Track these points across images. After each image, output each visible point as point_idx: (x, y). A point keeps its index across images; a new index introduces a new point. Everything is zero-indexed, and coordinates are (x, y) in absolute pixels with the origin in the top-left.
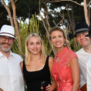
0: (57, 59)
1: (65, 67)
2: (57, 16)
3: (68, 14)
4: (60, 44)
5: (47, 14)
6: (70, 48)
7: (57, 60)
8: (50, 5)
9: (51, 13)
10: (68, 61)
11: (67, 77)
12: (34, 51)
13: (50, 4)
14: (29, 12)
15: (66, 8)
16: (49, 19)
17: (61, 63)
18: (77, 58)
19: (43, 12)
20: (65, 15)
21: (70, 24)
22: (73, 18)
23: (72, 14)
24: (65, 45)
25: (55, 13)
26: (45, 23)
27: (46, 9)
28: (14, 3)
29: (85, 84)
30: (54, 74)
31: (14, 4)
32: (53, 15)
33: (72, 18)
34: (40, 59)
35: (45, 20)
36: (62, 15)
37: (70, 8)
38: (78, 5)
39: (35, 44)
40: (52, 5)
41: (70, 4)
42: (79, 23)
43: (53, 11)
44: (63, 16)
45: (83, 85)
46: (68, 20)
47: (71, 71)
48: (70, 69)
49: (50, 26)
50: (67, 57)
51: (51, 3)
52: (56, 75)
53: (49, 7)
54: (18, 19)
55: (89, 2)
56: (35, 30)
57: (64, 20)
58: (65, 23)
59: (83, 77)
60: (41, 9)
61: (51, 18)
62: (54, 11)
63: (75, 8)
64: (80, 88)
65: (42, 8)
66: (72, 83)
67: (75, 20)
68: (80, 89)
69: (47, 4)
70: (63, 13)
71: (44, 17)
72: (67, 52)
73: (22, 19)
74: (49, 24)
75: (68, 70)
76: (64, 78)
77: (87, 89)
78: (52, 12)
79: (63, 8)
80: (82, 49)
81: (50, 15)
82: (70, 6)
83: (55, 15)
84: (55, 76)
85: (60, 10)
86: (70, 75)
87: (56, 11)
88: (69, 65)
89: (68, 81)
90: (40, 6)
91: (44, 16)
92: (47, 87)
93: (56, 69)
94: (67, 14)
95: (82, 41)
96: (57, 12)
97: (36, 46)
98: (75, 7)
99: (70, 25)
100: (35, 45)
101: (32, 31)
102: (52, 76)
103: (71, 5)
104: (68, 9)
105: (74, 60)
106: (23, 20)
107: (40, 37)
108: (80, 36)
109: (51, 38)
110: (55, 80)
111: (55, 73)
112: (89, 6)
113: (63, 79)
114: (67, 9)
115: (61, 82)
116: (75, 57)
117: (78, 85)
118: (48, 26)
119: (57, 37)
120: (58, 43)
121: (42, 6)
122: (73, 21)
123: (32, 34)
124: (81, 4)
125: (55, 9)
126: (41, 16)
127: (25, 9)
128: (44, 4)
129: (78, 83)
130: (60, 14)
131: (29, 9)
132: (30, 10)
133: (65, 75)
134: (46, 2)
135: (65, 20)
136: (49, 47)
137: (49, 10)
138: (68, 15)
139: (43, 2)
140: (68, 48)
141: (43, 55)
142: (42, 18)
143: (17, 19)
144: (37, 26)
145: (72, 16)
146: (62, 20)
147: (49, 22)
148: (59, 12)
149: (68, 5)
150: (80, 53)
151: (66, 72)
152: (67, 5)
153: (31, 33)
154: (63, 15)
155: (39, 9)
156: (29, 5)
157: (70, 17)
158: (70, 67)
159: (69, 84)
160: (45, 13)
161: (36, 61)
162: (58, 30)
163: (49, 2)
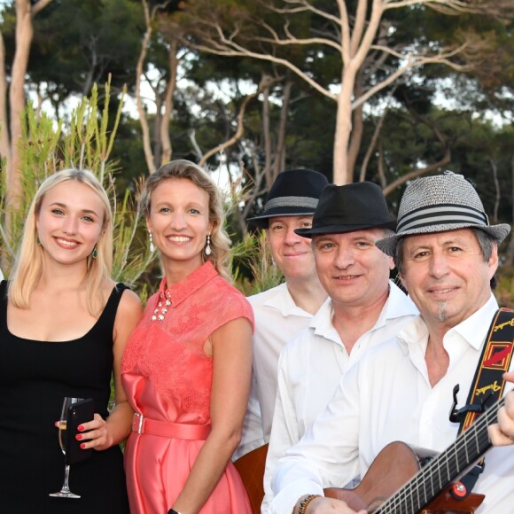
0: (157, 306)
1: (189, 352)
2: (213, 118)
3: (262, 118)
4: (184, 243)
5: (169, 98)
6: (226, 272)
7: (157, 315)
8: (193, 62)
9: (187, 96)
10: (209, 330)
11: (187, 399)
12: (60, 245)
13: (191, 57)
14: (86, 69)
15: (259, 91)
16: (172, 123)
17: (174, 331)
18: (252, 324)
19: (155, 85)
20: (250, 119)
21: (262, 166)
22: (281, 140)
23: (282, 124)
24: (208, 251)
25: (205, 103)
26: (151, 135)
27: (168, 76)
28: (31, 11)
29: (263, 444)
30: (130, 373)
31: (28, 16)
32: (195, 110)
33: (277, 142)
34: (79, 290)
35: (153, 121)
36: (235, 118)
37: (278, 96)
38: (314, 89)
39: (73, 215)
40: (201, 65)
41: (279, 78)
42: (302, 168)
43: (198, 92)
44: (238, 125)
45: (253, 448)
46: (258, 144)
47: (212, 377)
48: (208, 365)
49: (170, 152)
50: (206, 309)
51: (198, 53)
52: (140, 378)
53: (184, 66)
54: (30, 89)
55: (366, 92)
56: (92, 153)
57: (238, 142)
58: (241, 156)
59: (259, 413)
60: (145, 69)
61: (183, 120)
62: (205, 90)
63: (301, 101)
64: (235, 458)
65: (151, 66)
66: (206, 429)
67: (287, 151)
68: (237, 464)
69: (179, 55)
70: (242, 111)
71: (152, 109)
72: (211, 287)
73: (50, 94)
74: (167, 145)
75: (200, 367)
76: (174, 399)
77: (266, 472)
78: (195, 93)
79: (247, 88)
80: (283, 287)
81: (184, 104)
82: (278, 88)
83: (203, 110)
84: (134, 382)
85: (233, 95)
86: (202, 390)
87: (212, 94)
88: (208, 345)
89: (190, 417)
90: (143, 54)
91: (156, 102)
92: (86, 426)
93: (147, 350)
94: (258, 118)
95: (290, 251)
96: (215, 98)
97: (76, 225)
98: (303, 95)
99: (261, 170)
100: (72, 222)
101: (77, 155)
102: (119, 378)
103: (283, 83)
104: (266, 98)
105: (237, 330)
106: (56, 97)
107: (105, 194)
108: (287, 227)
109: (153, 209)
110: (128, 400)
111: (136, 367)
112: (361, 106)
113: (166, 405)
114: (261, 98)
115: (154, 413)
116: (244, 317)
117: (231, 444)
118: (161, 152)
119: (180, 211)
120: (177, 239)
121: (153, 58)
122: (277, 157)
123: (74, 169)
124: (328, 89)
125: (211, 86)
126: (140, 99)
127: (75, 50)
128: (166, 53)
129: (231, 436)
130: (228, 112)
131: (94, 58)
132: (95, 63)
133: (182, 387)
134: (174, 44)
135: (244, 144)
136: (140, 244)
137: (183, 83)
138: (262, 126)
139: (160, 41)
140: (216, 269)
141: (100, 277)
142: (146, 109)
143: (26, 87)
144: (104, 139)
145: (281, 133)
146: (233, 141)
147: (171, 136)
148: (227, 100)
149: (272, 80)
150: (267, 303)
151: (187, 376)
152: (266, 79)
153: (70, 167)
154: (240, 117)
155: (135, 65)
156: (94, 40)
157: (267, 135)
158: (213, 357)
159: (188, 431)
160: (161, 90)
161: (59, 294)
162: (189, 178)
163: (188, 47)
